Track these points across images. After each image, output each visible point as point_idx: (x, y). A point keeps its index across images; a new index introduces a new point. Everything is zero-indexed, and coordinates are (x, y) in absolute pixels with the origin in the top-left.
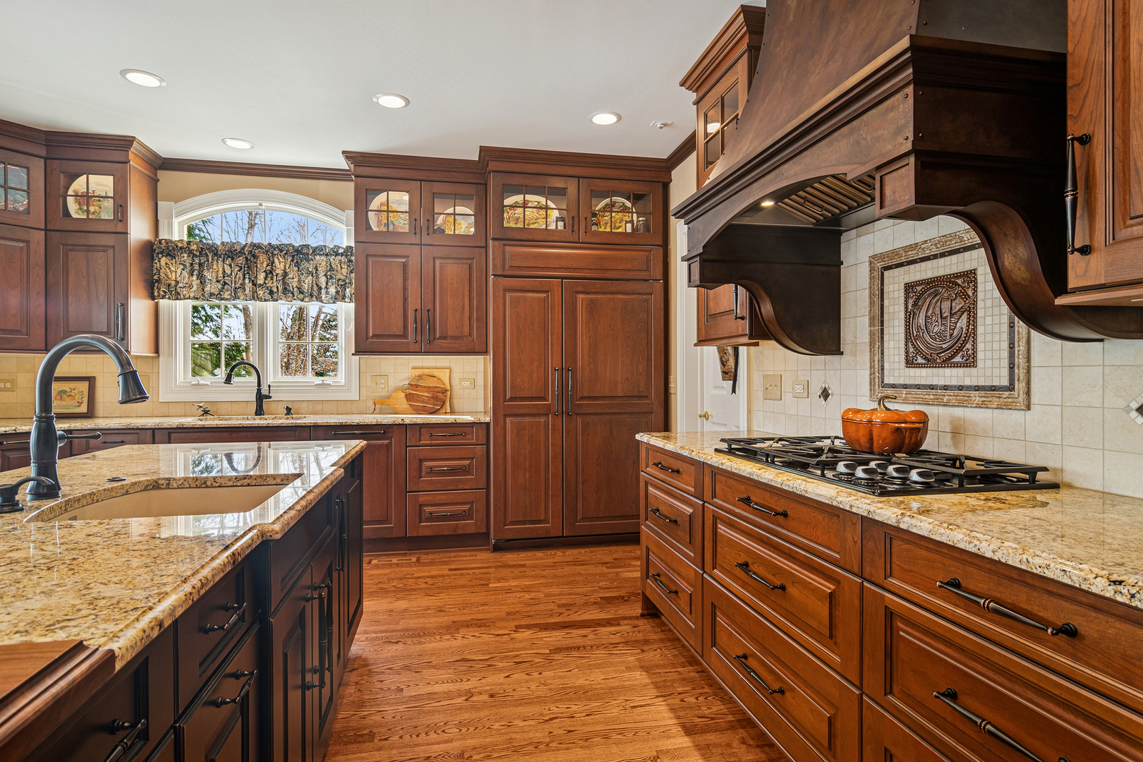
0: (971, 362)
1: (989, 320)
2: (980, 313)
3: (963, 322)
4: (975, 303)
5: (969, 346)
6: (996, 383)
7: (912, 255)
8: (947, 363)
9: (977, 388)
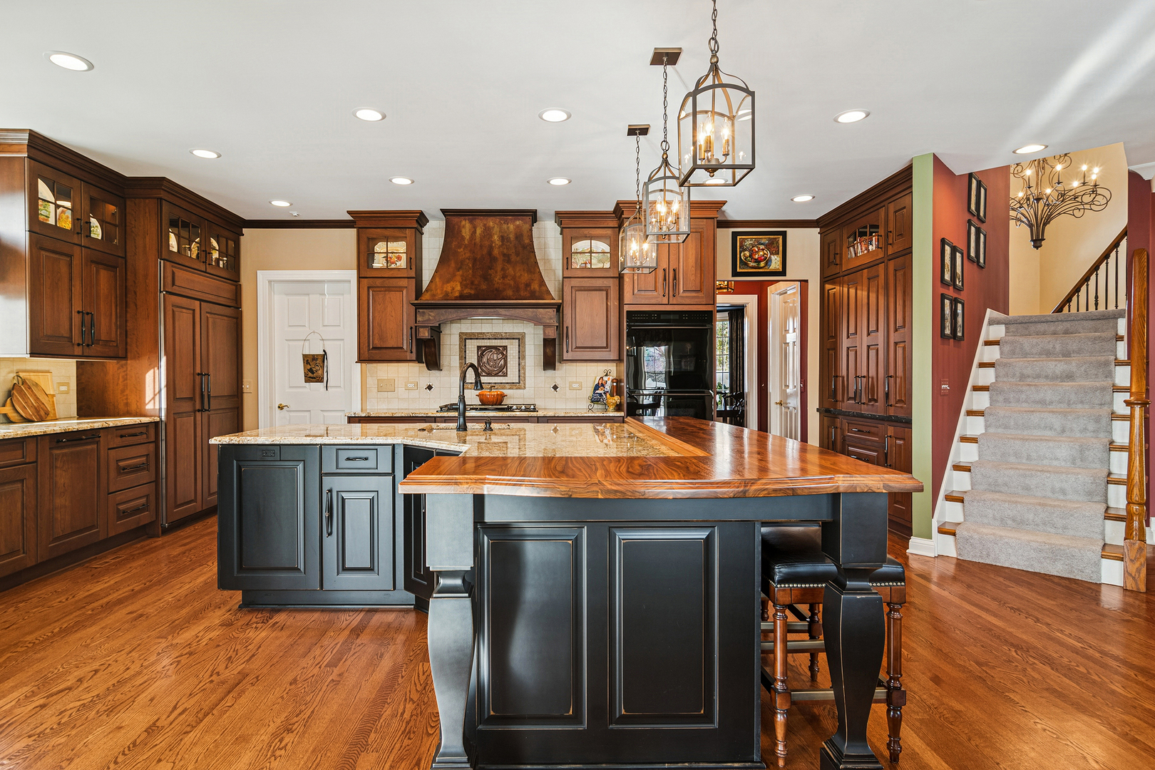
0: (505, 375)
1: (512, 362)
2: (508, 360)
3: (502, 362)
4: (506, 356)
5: (505, 370)
6: (514, 381)
7: (481, 336)
8: (496, 375)
9: (508, 383)
